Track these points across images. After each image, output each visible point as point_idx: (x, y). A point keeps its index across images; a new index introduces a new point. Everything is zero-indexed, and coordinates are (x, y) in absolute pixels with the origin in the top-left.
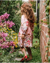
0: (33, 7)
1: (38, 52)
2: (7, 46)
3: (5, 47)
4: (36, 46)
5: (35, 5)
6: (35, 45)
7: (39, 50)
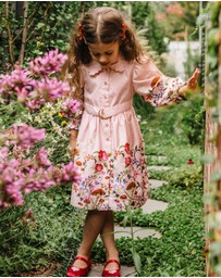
0: (187, 18)
1: (195, 203)
2: (47, 181)
3: (39, 185)
4: (189, 177)
5: (194, 12)
6: (183, 175)
7: (198, 196)
